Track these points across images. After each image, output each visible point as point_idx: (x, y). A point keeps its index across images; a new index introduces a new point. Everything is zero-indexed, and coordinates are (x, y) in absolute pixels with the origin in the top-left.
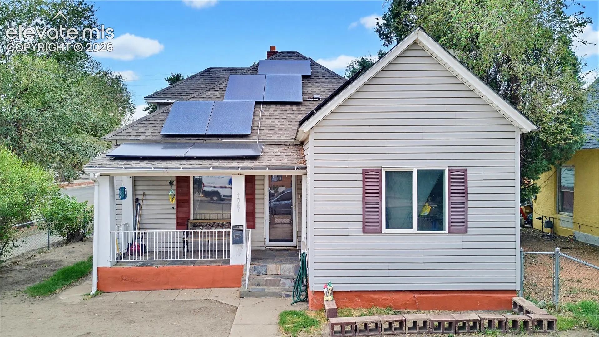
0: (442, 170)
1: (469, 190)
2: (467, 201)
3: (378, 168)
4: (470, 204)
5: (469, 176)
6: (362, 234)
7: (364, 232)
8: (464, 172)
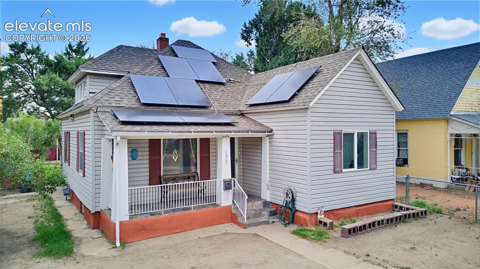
0: (366, 132)
1: (378, 144)
2: (377, 150)
3: (340, 131)
4: (378, 152)
5: (378, 136)
6: (334, 173)
7: (334, 172)
8: (375, 133)
